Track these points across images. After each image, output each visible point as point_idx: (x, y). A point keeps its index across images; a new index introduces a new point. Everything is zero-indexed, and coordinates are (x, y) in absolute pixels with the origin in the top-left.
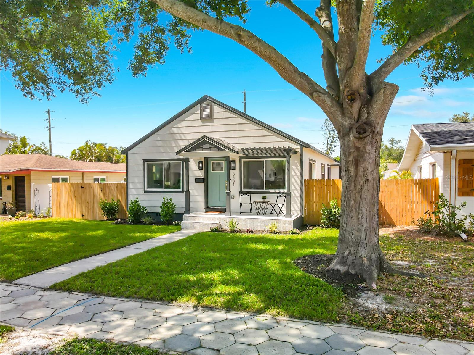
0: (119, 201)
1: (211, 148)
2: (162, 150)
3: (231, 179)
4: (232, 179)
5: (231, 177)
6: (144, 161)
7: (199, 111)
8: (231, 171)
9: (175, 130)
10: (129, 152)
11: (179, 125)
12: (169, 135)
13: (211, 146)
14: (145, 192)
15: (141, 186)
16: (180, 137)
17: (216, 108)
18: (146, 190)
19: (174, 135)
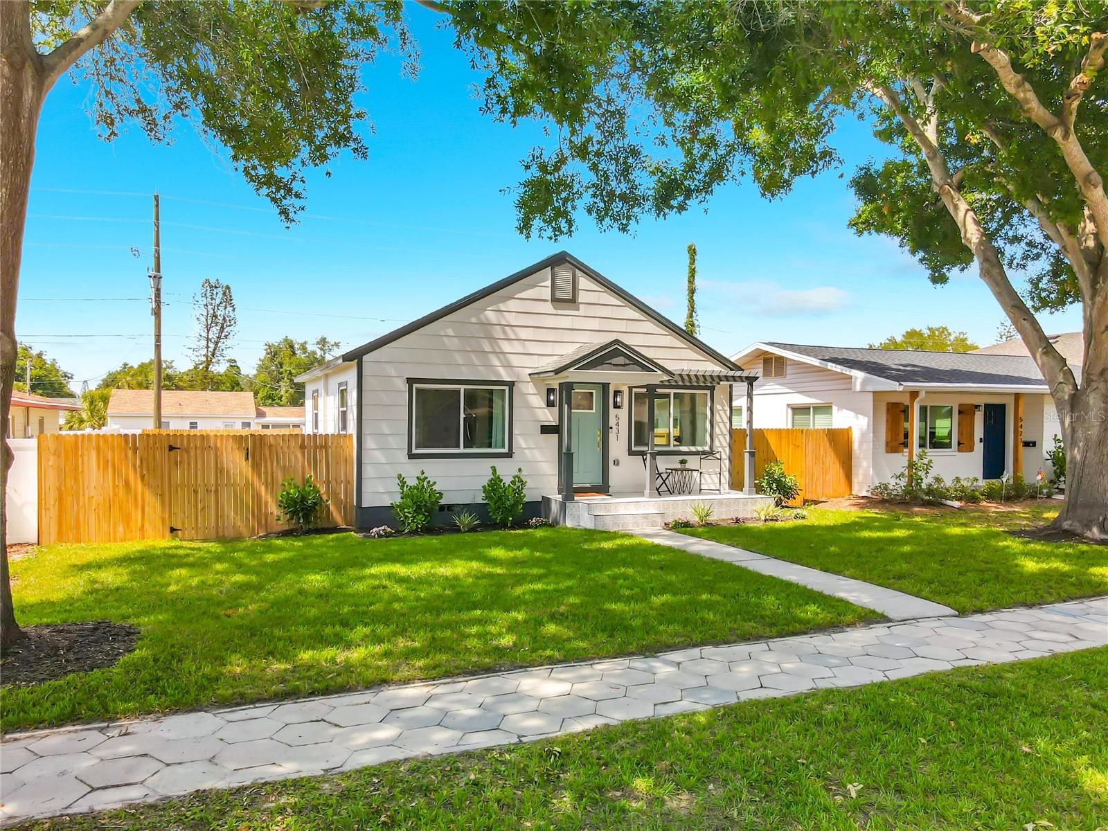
0: (306, 481)
1: (627, 365)
2: (459, 358)
3: (611, 428)
4: (615, 427)
5: (612, 422)
6: (411, 381)
7: (549, 283)
8: (613, 412)
9: (491, 315)
10: (365, 358)
11: (502, 307)
12: (476, 326)
13: (628, 362)
14: (412, 456)
15: (399, 443)
16: (504, 332)
17: (584, 282)
18: (414, 451)
19: (489, 327)
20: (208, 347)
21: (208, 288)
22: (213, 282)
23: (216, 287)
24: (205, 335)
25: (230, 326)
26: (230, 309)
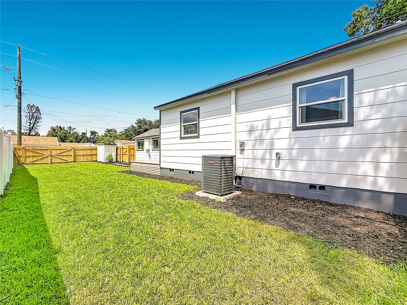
20: (30, 125)
21: (30, 107)
22: (31, 105)
23: (33, 107)
24: (29, 121)
25: (39, 119)
26: (39, 114)
